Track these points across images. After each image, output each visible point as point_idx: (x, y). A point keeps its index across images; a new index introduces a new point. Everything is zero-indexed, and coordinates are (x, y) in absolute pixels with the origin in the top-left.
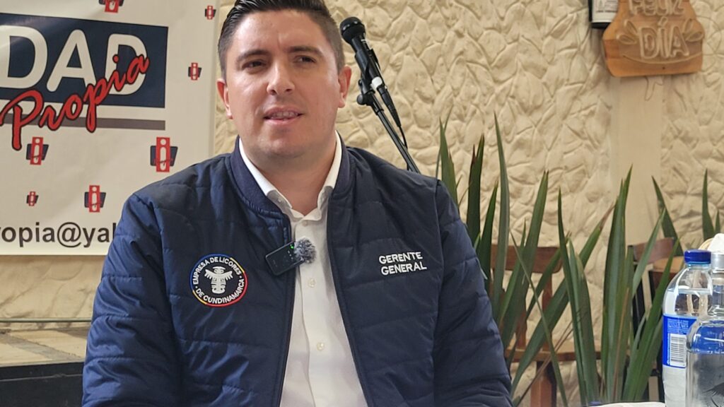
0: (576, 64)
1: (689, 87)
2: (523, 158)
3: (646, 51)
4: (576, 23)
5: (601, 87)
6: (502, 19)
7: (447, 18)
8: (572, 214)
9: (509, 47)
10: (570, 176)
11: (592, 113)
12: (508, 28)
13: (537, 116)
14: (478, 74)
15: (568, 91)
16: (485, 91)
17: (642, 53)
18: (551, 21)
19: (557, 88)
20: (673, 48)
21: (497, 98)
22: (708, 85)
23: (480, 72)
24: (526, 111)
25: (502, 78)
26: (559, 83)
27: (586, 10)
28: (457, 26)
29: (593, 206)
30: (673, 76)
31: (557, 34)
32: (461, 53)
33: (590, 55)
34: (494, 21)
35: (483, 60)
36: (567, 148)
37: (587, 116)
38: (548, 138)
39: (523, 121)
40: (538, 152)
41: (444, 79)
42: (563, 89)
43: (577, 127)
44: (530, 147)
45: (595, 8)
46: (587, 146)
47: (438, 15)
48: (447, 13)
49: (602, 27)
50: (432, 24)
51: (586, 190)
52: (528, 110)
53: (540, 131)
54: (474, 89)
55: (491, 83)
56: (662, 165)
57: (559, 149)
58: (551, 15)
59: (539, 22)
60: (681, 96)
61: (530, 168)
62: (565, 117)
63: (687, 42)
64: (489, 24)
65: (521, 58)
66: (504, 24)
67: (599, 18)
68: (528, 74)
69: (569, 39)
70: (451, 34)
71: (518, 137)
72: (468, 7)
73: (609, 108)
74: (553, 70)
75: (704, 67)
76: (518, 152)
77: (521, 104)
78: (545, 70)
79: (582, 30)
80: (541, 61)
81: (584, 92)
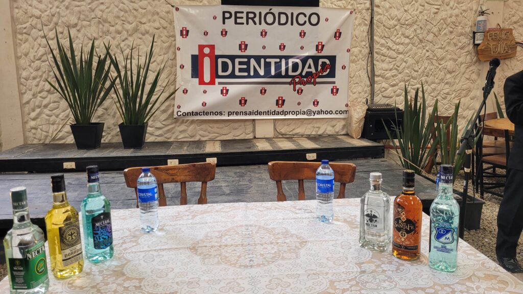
0: (468, 57)
1: (511, 62)
2: (448, 87)
3: (493, 52)
4: (469, 44)
5: (477, 64)
6: (443, 45)
7: (423, 46)
8: (464, 104)
9: (444, 54)
10: (464, 92)
11: (473, 72)
12: (444, 48)
13: (453, 74)
14: (433, 62)
15: (465, 66)
16: (435, 67)
17: (492, 53)
18: (460, 44)
19: (461, 65)
20: (504, 50)
21: (440, 69)
22: (518, 61)
23: (434, 62)
24: (449, 73)
25: (441, 63)
26: (462, 64)
27: (472, 40)
28: (427, 48)
29: (472, 101)
30: (504, 59)
31: (462, 48)
32: (428, 56)
33: (473, 54)
34: (440, 46)
35: (435, 58)
36: (464, 83)
37: (472, 73)
38: (457, 81)
39: (448, 76)
40: (453, 85)
41: (422, 65)
42: (464, 65)
43: (468, 77)
44: (450, 84)
45: (476, 39)
46: (471, 83)
47: (421, 45)
48: (424, 45)
49: (478, 45)
50: (418, 48)
51: (470, 96)
52: (450, 72)
53: (454, 79)
54: (431, 67)
55: (438, 65)
56: (498, 87)
57: (461, 84)
58: (460, 42)
59: (455, 45)
60: (507, 65)
61: (451, 90)
62: (463, 74)
63: (510, 48)
64: (438, 47)
65: (449, 56)
66: (443, 46)
67: (477, 42)
68: (451, 61)
69: (466, 50)
70: (425, 51)
71: (446, 81)
72: (430, 42)
73: (480, 70)
74: (460, 60)
75: (517, 55)
76: (446, 85)
77: (448, 71)
78: (457, 60)
79: (471, 46)
80: (456, 57)
81: (471, 66)
